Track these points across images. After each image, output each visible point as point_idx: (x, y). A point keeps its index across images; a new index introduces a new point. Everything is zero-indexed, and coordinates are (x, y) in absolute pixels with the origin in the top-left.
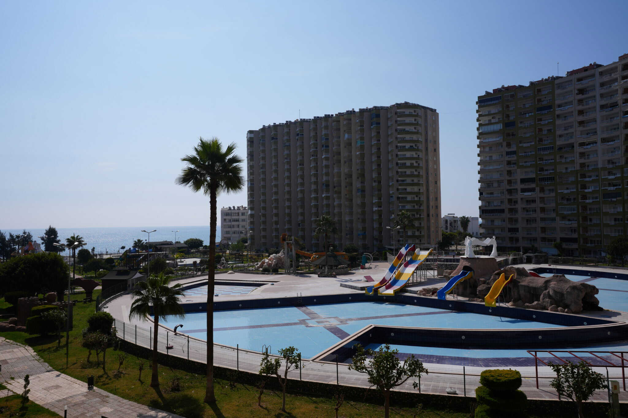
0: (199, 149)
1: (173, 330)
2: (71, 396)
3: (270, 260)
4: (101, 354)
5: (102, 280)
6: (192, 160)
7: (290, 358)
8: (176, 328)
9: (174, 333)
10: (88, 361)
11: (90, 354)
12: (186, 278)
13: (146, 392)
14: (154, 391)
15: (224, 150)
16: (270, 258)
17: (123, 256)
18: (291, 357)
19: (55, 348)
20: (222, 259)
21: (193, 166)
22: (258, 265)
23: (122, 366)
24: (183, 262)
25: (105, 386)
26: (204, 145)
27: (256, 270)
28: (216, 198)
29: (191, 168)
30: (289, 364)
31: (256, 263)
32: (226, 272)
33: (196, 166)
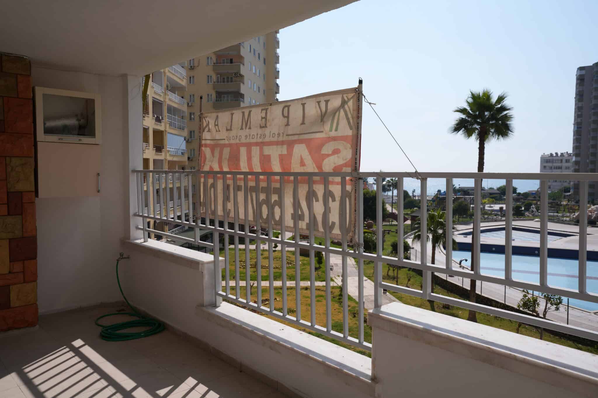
0: (470, 100)
1: (459, 263)
2: (370, 295)
3: (591, 212)
4: (396, 271)
5: (411, 216)
6: (463, 111)
7: (552, 300)
8: (461, 261)
9: (459, 266)
10: (388, 275)
11: (389, 270)
12: (488, 222)
13: (423, 304)
14: (429, 305)
15: (494, 99)
16: (590, 209)
17: (435, 198)
18: (553, 298)
19: (368, 262)
20: (532, 207)
21: (464, 116)
22: (574, 216)
23: (409, 282)
24: (492, 207)
25: (395, 294)
26: (474, 97)
27: (570, 221)
28: (484, 144)
29: (463, 119)
30: (549, 305)
31: (573, 214)
32: (533, 220)
33: (467, 116)
